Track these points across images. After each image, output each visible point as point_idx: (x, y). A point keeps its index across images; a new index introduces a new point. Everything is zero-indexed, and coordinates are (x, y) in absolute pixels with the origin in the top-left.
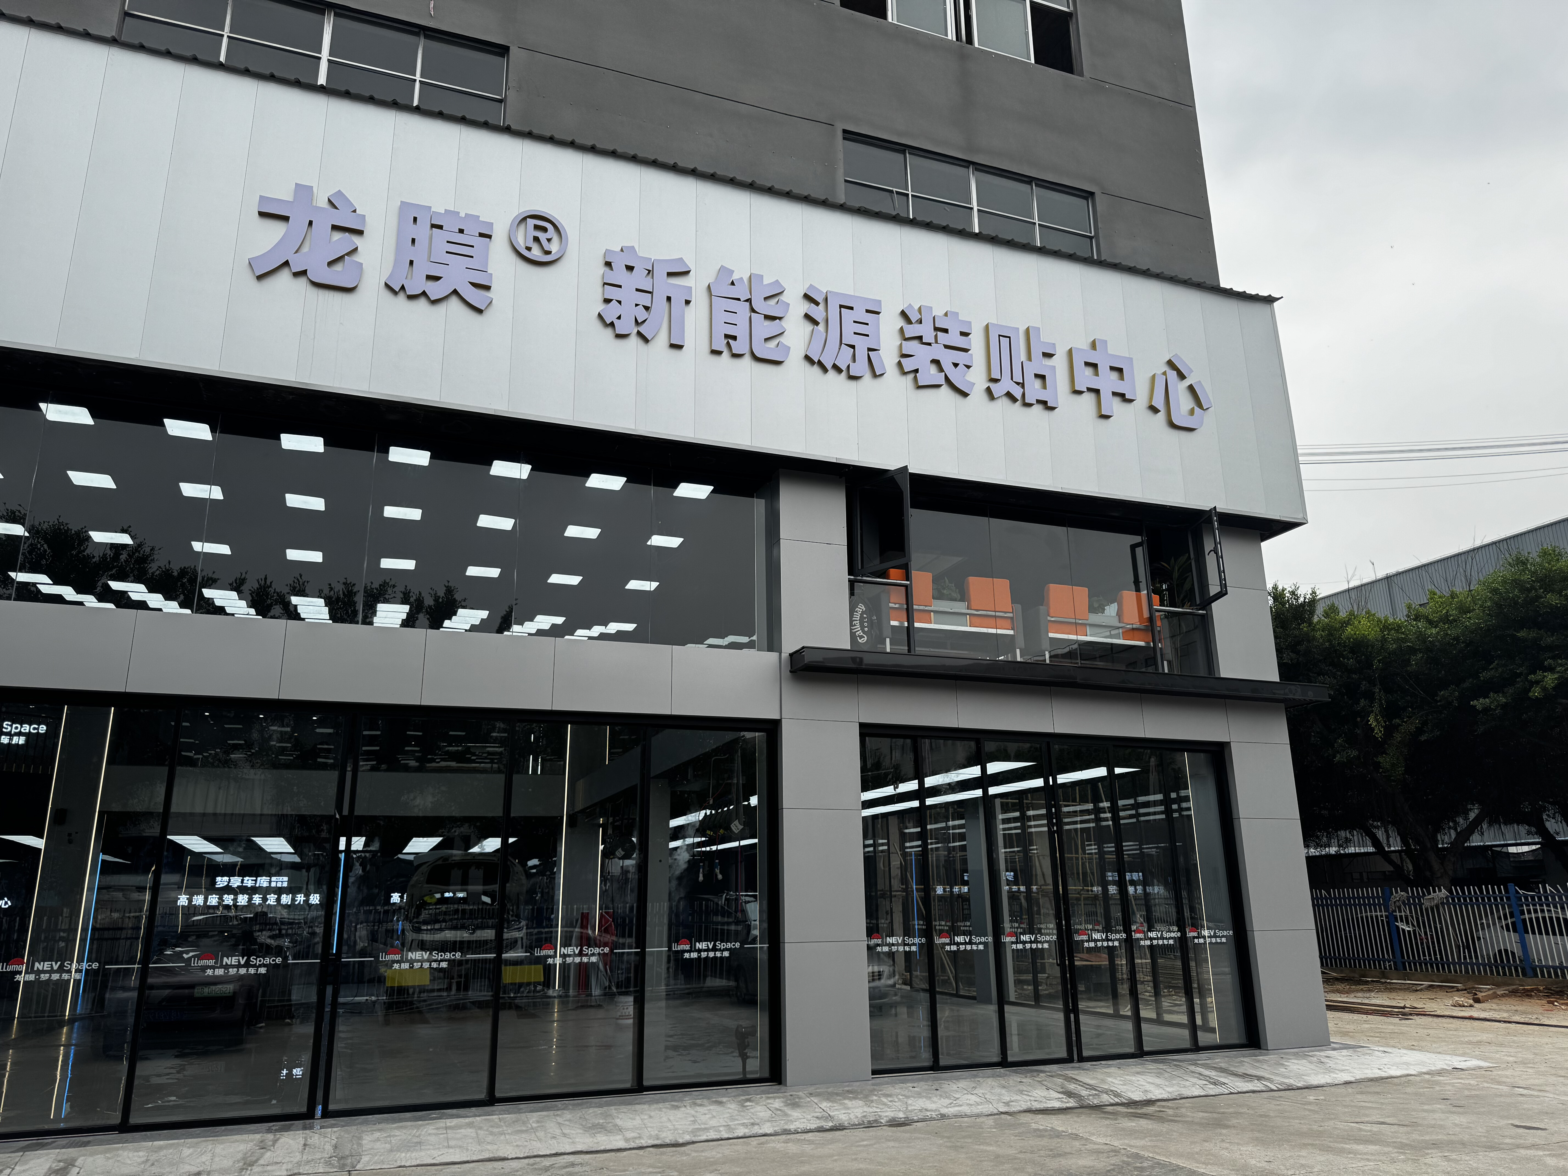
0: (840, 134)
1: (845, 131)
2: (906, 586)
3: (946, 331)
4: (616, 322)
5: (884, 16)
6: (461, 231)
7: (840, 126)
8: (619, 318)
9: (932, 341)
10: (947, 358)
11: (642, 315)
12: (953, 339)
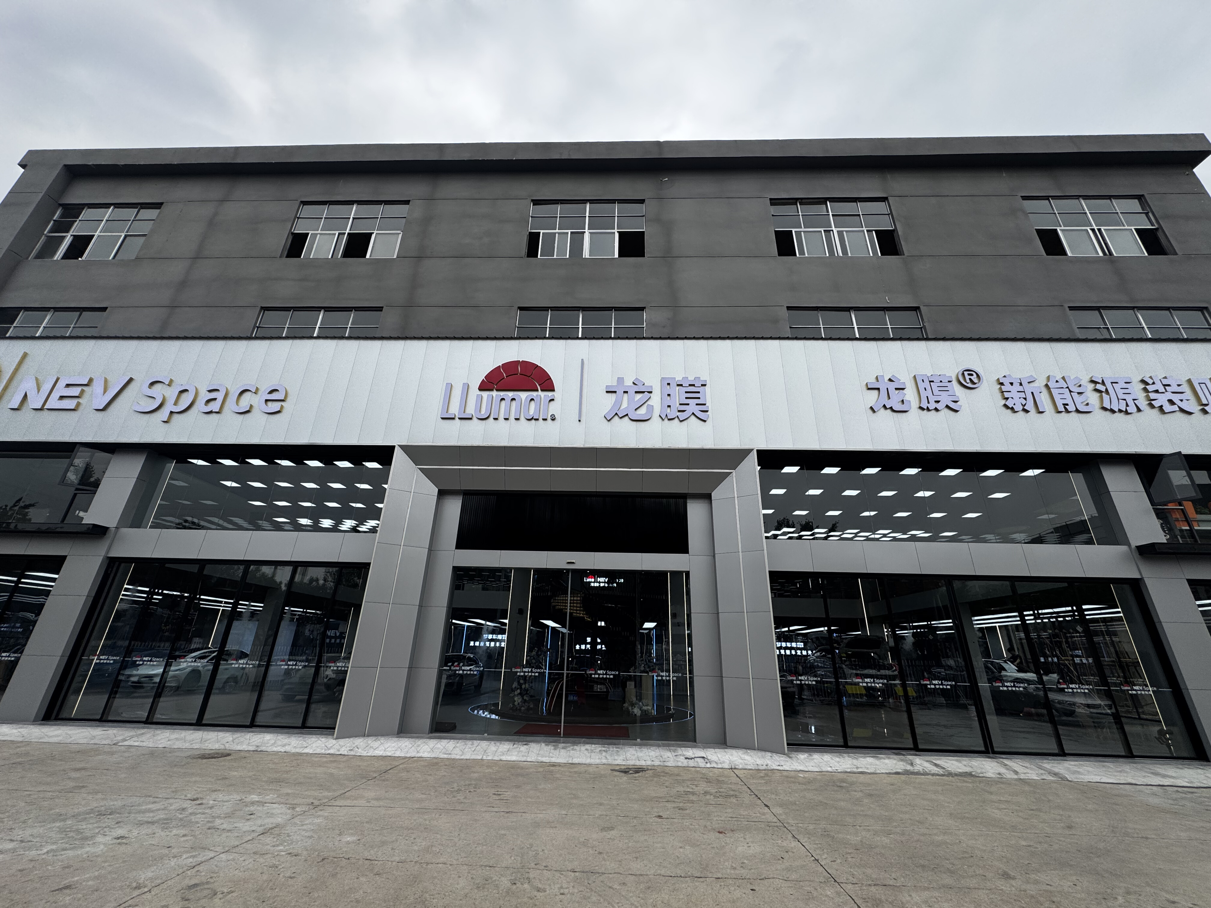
0: (1068, 309)
1: (1069, 307)
2: (1182, 509)
3: (1169, 385)
4: (1014, 406)
5: (1065, 253)
6: (941, 381)
7: (1066, 306)
8: (1014, 404)
9: (1164, 391)
10: (1176, 398)
11: (1024, 402)
12: (1175, 388)
